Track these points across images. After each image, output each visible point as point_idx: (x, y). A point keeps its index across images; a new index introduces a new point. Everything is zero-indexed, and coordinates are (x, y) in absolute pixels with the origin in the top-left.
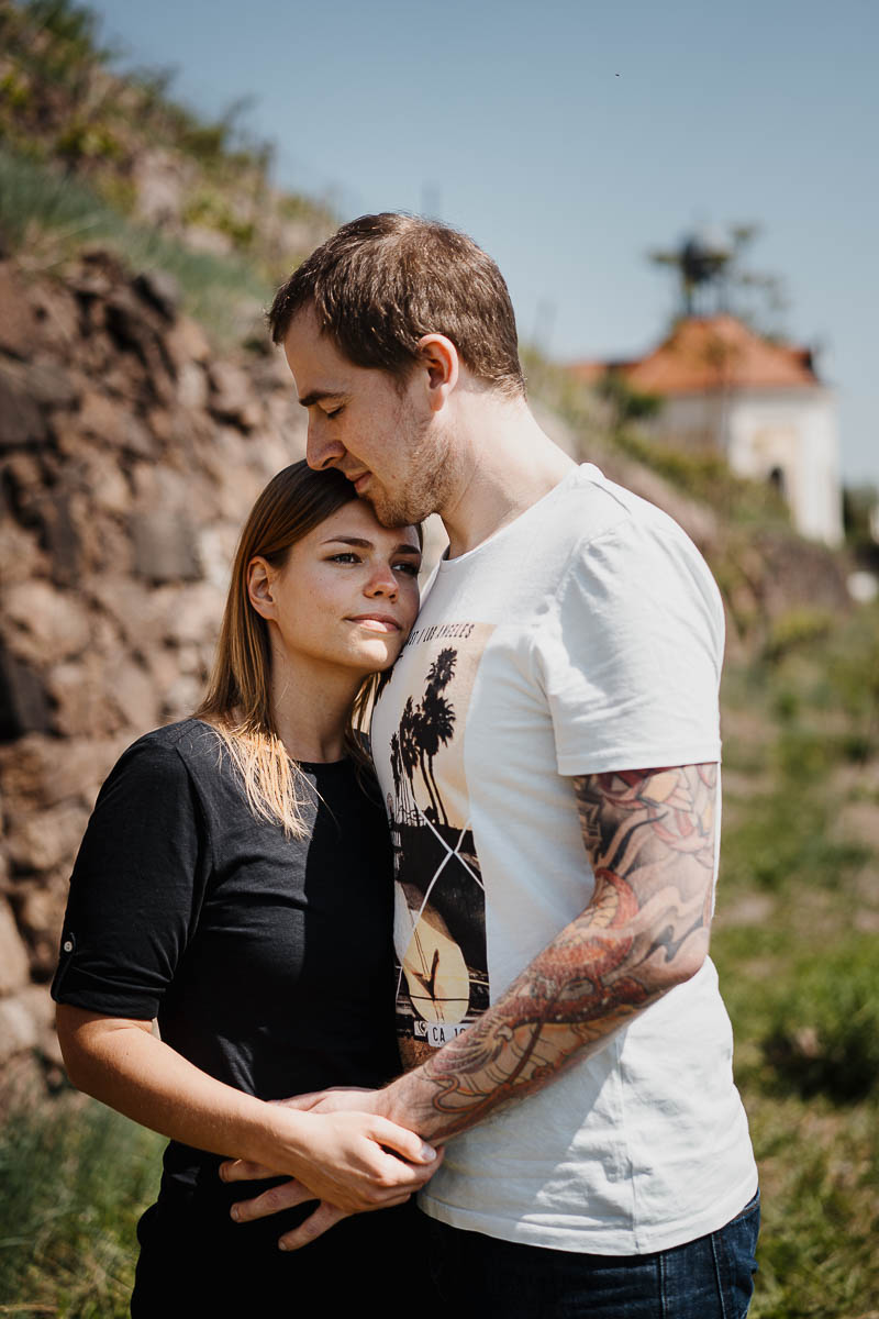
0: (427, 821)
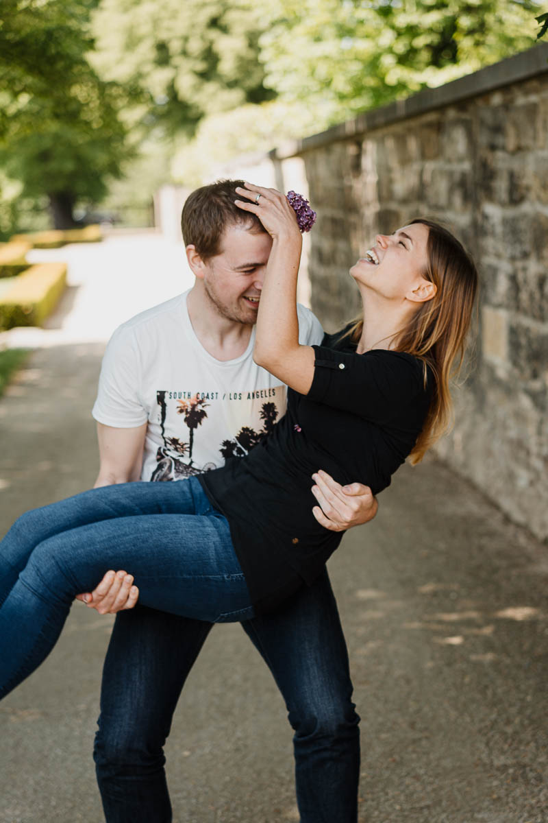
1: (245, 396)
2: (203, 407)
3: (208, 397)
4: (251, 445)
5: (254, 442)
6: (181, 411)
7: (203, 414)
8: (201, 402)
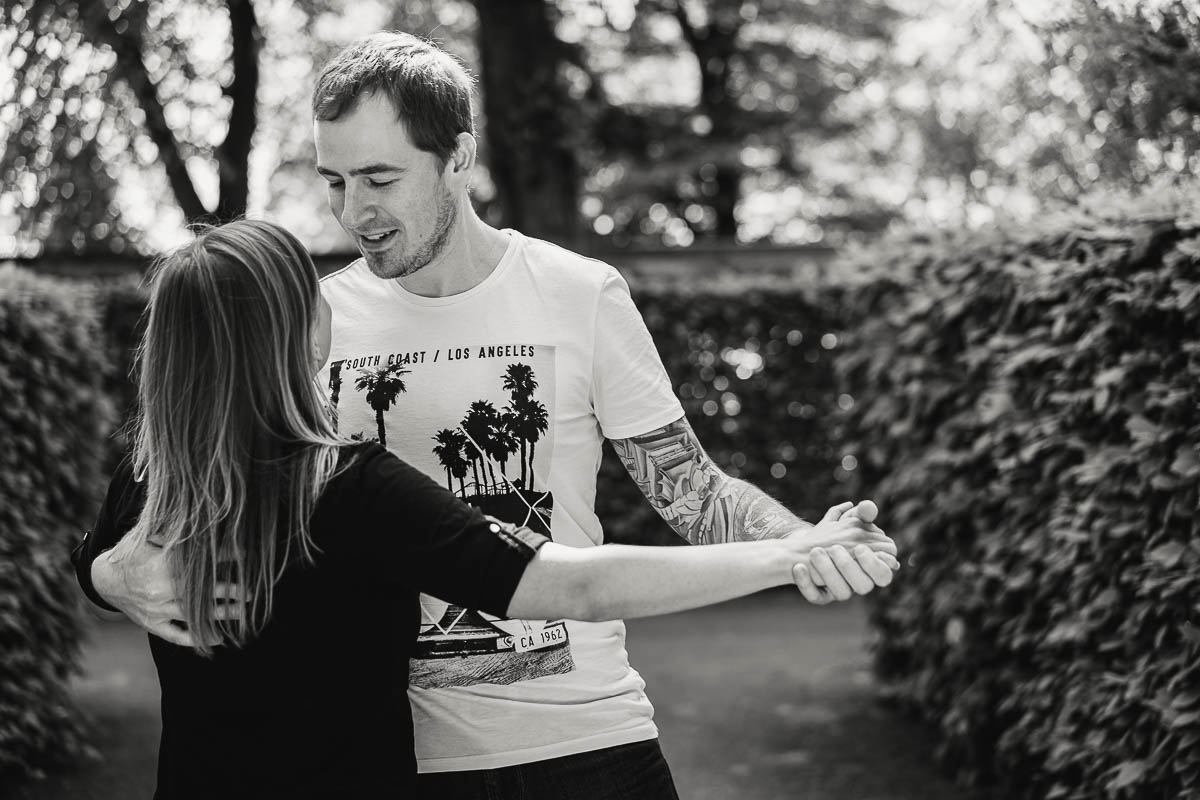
0: (514, 488)
1: (474, 354)
2: (398, 374)
3: (407, 360)
4: (491, 437)
5: (495, 430)
6: (362, 385)
7: (398, 386)
8: (394, 369)
